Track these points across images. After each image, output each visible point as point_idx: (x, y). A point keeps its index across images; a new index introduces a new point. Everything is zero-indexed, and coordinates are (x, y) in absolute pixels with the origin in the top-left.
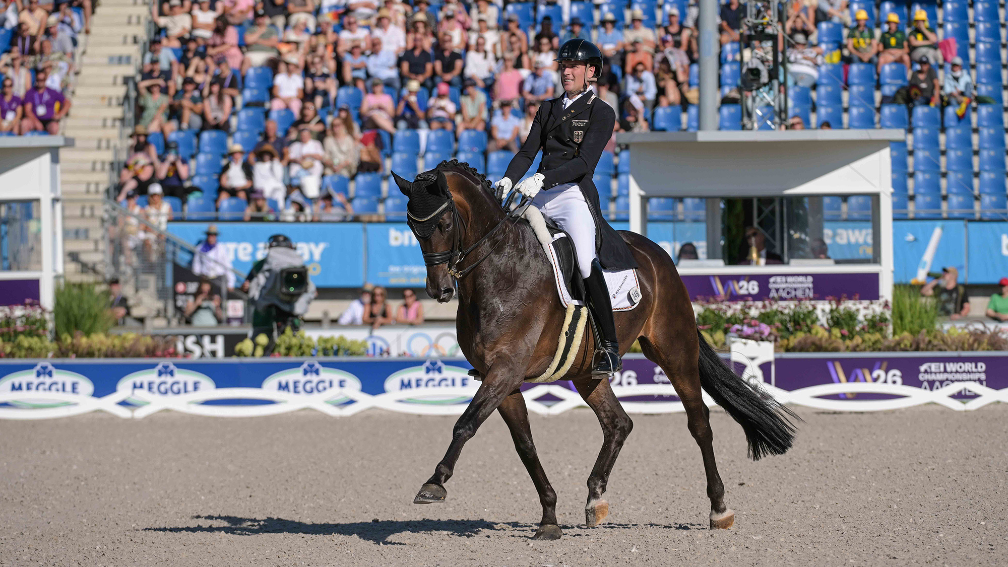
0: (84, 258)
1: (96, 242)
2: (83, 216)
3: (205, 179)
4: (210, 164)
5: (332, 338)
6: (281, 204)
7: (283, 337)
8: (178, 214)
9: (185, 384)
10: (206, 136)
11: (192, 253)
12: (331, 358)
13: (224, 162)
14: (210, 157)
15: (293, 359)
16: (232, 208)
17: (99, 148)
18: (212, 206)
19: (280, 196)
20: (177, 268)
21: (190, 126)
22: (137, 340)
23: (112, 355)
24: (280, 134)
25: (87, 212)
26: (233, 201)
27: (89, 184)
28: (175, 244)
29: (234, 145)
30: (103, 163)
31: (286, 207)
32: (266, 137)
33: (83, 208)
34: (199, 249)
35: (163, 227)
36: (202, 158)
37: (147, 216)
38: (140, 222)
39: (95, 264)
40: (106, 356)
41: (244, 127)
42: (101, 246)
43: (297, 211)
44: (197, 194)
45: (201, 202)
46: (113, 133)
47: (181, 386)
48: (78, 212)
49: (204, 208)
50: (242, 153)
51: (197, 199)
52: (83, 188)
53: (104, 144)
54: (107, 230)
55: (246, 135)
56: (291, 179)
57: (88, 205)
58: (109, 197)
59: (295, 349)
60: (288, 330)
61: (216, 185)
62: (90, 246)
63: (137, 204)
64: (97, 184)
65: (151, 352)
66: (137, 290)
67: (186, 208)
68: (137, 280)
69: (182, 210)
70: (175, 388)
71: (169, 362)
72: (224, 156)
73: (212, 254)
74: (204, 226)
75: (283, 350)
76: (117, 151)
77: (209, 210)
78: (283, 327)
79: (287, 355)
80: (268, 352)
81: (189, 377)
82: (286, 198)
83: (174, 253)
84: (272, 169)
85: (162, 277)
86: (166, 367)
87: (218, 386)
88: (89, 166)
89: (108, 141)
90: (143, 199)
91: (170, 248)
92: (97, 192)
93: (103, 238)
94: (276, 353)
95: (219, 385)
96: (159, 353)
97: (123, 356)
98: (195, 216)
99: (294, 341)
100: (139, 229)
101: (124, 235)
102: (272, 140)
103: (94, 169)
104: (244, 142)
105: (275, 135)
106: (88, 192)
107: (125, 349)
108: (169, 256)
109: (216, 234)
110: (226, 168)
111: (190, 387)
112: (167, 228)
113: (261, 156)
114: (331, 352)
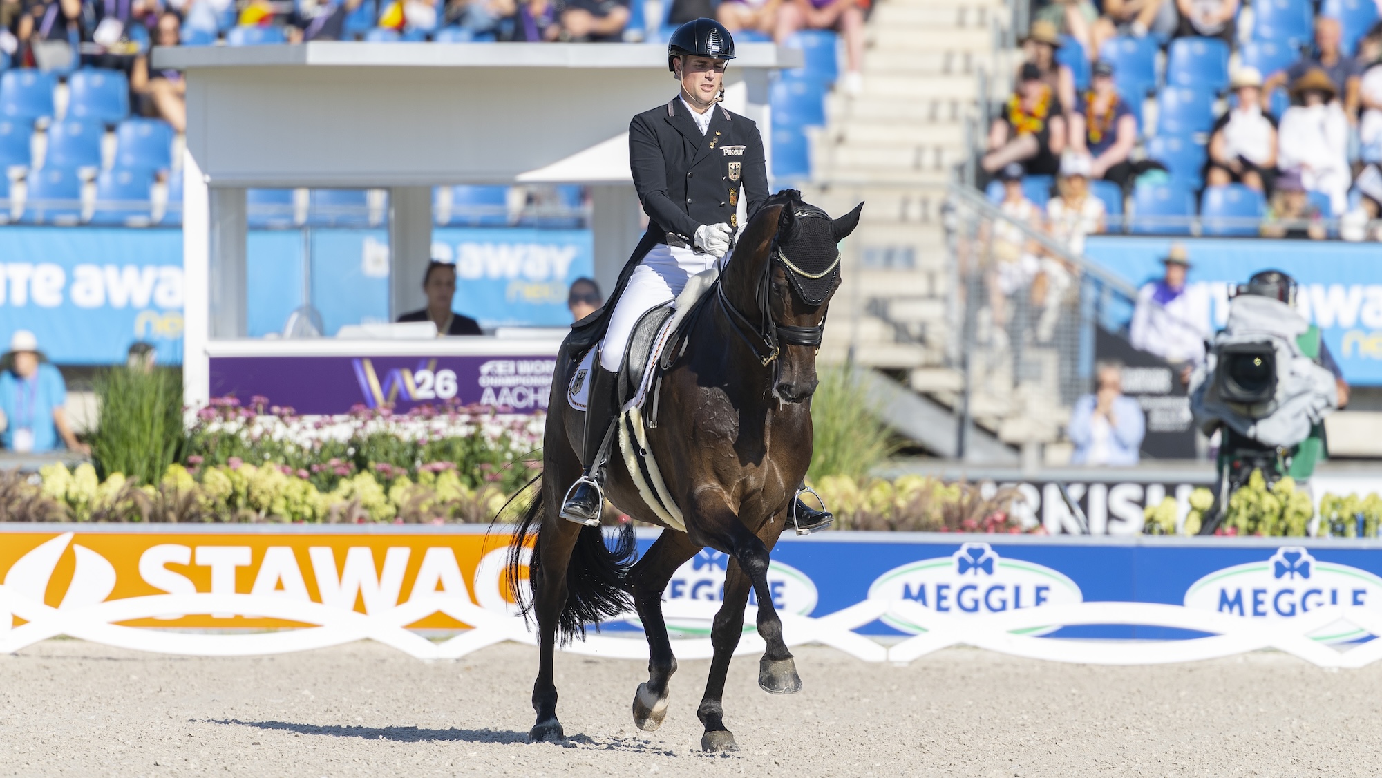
0: (899, 311)
1: (931, 277)
2: (904, 219)
3: (1175, 145)
4: (1192, 114)
5: (1353, 498)
6: (1339, 203)
7: (1245, 493)
8: (1116, 220)
9: (1017, 590)
10: (1183, 49)
11: (1132, 302)
12: (1351, 541)
13: (1218, 108)
14: (1187, 96)
15: (1263, 540)
16: (1232, 209)
17: (947, 71)
18: (1190, 202)
19: (1335, 185)
20: (1102, 335)
21: (1152, 29)
22: (926, 493)
23: (867, 527)
24: (1346, 49)
25: (915, 211)
26: (1235, 194)
27: (920, 150)
28: (1099, 284)
29: (1243, 71)
30: (954, 104)
31: (1350, 208)
32: (1315, 54)
33: (905, 202)
34: (1148, 292)
35: (1077, 246)
36: (1171, 97)
37: (1047, 223)
38: (1028, 234)
39: (923, 325)
40: (854, 527)
41: (1266, 31)
42: (942, 286)
43: (1371, 218)
44: (1156, 177)
45: (1164, 194)
46: (980, 42)
47: (1009, 595)
48: (893, 211)
49: (1173, 208)
50: (1259, 89)
51: (1157, 186)
52: (907, 158)
53: (958, 63)
54: (955, 252)
55: (1270, 49)
56: (1362, 146)
57: (916, 195)
58: (962, 181)
59: (1270, 520)
60: (1257, 479)
61: (1199, 158)
62: (917, 285)
63: (1026, 196)
64: (938, 151)
65: (956, 520)
66: (1016, 383)
67: (1131, 206)
68: (1017, 361)
69: (1123, 210)
70: (995, 600)
71: (983, 541)
72: (1219, 95)
73: (1175, 307)
74: (1163, 247)
75: (1242, 522)
76: (986, 81)
77: (1181, 212)
78: (1245, 471)
79: (1251, 532)
80: (1212, 525)
81: (1028, 575)
82: (1352, 188)
83: (1098, 306)
84: (1322, 127)
85: (1072, 356)
86: (976, 553)
87: (1088, 597)
88: (922, 111)
89: (968, 57)
90: (1038, 185)
91: (1091, 293)
92: (938, 167)
93: (947, 269)
94: (1227, 528)
95: (1090, 595)
96: (973, 521)
97: (892, 527)
98: (1149, 224)
99: (1269, 502)
100: (1023, 249)
101: (990, 263)
102: (1329, 60)
103: (933, 118)
104: (1266, 67)
105: (1337, 52)
106: (918, 166)
107: (897, 510)
108: (1087, 311)
109: (1185, 266)
110: (1222, 122)
111: (1028, 597)
112: (1086, 250)
113: (1299, 98)
114: (1351, 528)
